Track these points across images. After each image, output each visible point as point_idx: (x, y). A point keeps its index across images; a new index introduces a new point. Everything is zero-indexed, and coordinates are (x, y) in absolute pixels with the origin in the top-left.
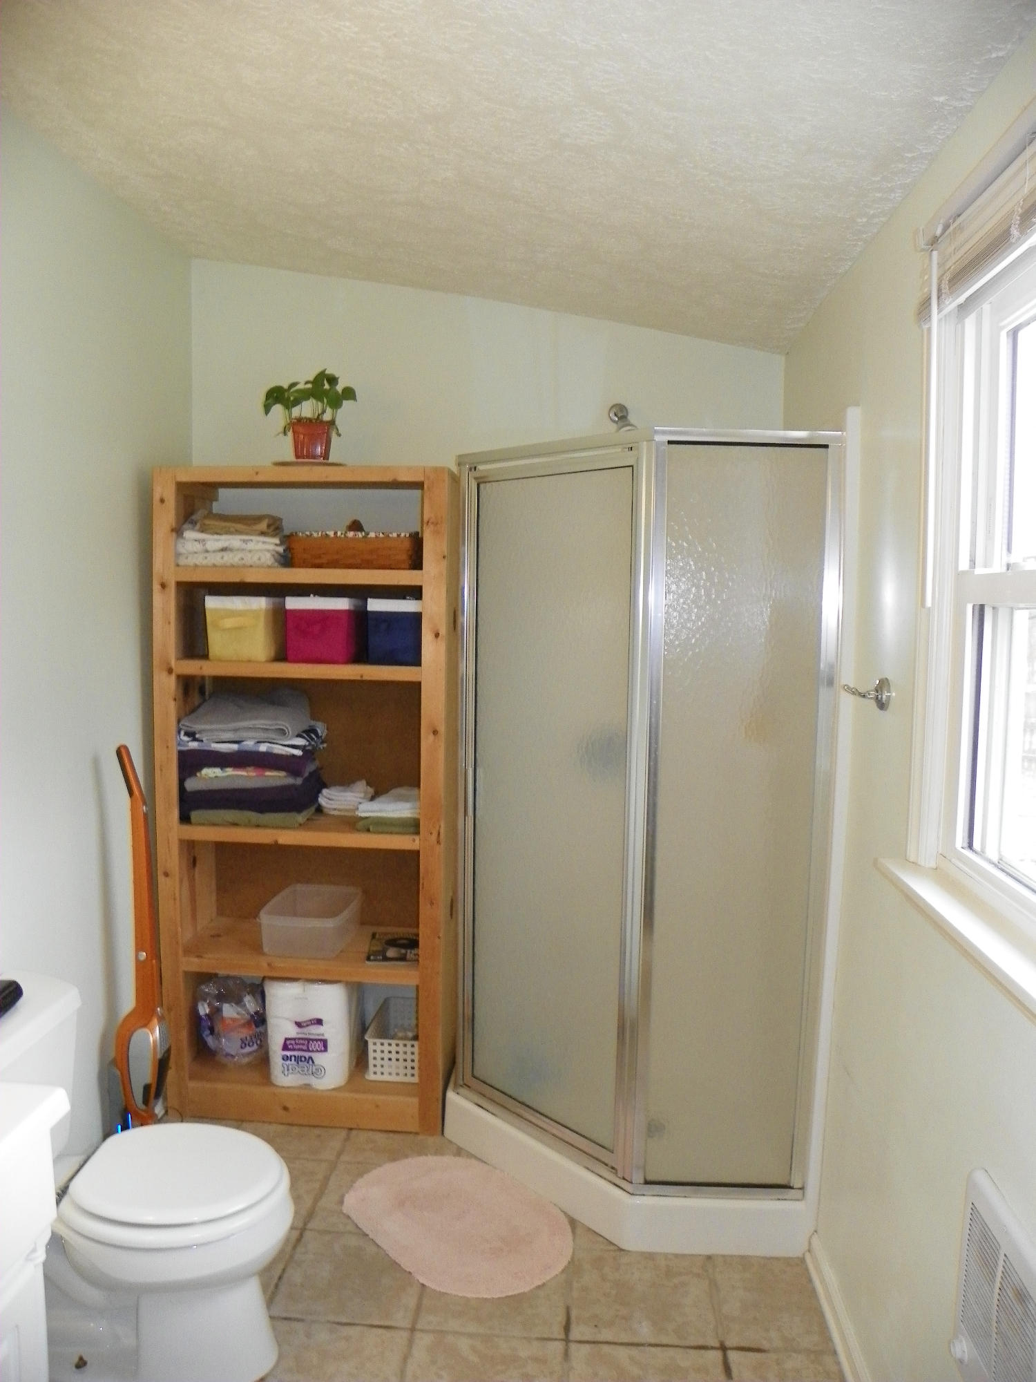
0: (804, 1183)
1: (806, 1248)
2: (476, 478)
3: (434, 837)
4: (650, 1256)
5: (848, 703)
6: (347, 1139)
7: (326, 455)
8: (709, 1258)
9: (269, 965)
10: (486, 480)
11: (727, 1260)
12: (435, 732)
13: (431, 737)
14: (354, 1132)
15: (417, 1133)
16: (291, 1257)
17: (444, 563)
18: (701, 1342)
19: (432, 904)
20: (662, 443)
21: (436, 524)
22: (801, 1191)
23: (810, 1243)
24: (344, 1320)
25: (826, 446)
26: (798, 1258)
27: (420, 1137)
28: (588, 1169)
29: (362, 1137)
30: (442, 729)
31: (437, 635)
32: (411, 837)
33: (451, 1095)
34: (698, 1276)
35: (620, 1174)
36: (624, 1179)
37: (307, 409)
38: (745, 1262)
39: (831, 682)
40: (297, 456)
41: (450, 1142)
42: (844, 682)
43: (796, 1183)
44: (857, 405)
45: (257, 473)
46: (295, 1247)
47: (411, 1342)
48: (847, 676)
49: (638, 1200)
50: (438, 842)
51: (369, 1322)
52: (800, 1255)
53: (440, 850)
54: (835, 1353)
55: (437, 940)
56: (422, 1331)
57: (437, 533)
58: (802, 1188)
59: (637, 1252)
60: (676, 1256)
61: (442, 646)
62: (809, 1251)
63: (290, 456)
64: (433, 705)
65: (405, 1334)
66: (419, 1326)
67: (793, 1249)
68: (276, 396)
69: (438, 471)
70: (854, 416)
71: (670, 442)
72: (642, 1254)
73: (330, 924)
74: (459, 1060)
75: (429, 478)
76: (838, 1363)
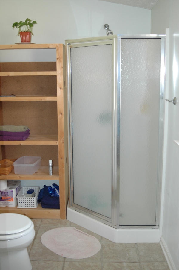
0: (159, 224)
1: (160, 240)
2: (70, 47)
3: (62, 141)
4: (121, 244)
5: (167, 103)
6: (42, 221)
7: (30, 41)
8: (136, 244)
9: (19, 177)
10: (73, 47)
11: (140, 244)
12: (61, 114)
13: (60, 115)
14: (43, 220)
15: (60, 219)
16: (32, 247)
17: (63, 69)
18: (134, 261)
19: (62, 159)
20: (119, 39)
21: (60, 59)
22: (158, 227)
23: (161, 239)
24: (47, 260)
25: (161, 38)
26: (158, 243)
27: (61, 220)
28: (105, 224)
29: (46, 220)
30: (63, 113)
31: (61, 88)
32: (56, 142)
33: (68, 209)
34: (133, 247)
35: (113, 224)
36: (114, 225)
37: (24, 28)
38: (145, 244)
39: (163, 98)
40: (22, 42)
41: (68, 221)
42: (166, 98)
43: (157, 225)
44: (168, 28)
45: (11, 46)
46: (32, 245)
47: (64, 264)
48: (167, 97)
49: (117, 230)
50: (63, 143)
51: (53, 260)
52: (158, 242)
53: (63, 144)
54: (166, 261)
55: (63, 168)
56: (66, 261)
57: (60, 61)
58: (158, 226)
59: (118, 243)
60: (128, 243)
61: (62, 91)
62: (160, 241)
63: (20, 42)
64: (60, 107)
65: (62, 262)
66: (65, 260)
67: (157, 241)
68: (15, 25)
69: (60, 45)
70: (168, 30)
71: (121, 38)
72: (119, 243)
73: (32, 165)
74: (70, 198)
75: (57, 47)
76: (167, 264)
